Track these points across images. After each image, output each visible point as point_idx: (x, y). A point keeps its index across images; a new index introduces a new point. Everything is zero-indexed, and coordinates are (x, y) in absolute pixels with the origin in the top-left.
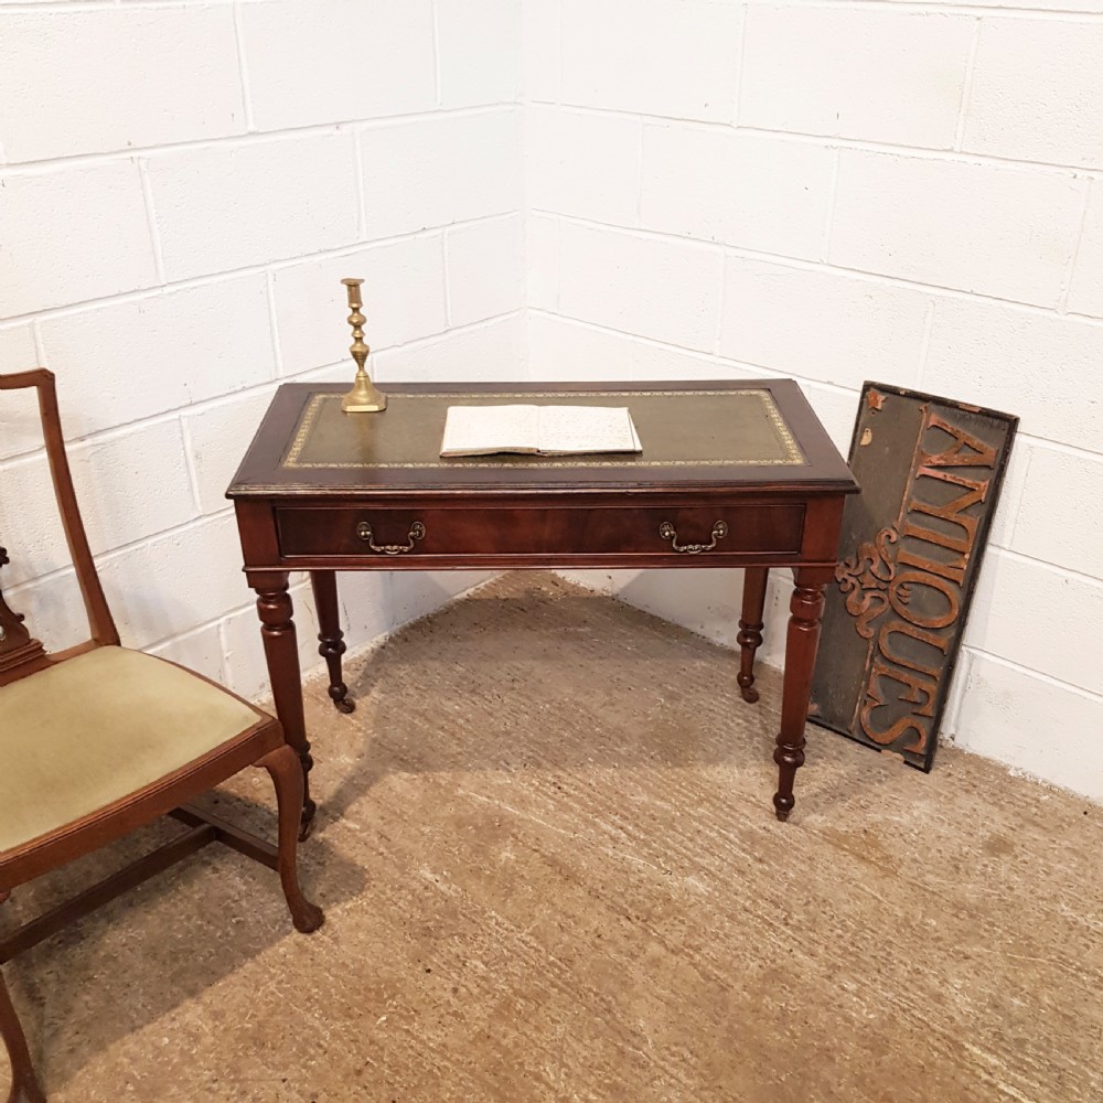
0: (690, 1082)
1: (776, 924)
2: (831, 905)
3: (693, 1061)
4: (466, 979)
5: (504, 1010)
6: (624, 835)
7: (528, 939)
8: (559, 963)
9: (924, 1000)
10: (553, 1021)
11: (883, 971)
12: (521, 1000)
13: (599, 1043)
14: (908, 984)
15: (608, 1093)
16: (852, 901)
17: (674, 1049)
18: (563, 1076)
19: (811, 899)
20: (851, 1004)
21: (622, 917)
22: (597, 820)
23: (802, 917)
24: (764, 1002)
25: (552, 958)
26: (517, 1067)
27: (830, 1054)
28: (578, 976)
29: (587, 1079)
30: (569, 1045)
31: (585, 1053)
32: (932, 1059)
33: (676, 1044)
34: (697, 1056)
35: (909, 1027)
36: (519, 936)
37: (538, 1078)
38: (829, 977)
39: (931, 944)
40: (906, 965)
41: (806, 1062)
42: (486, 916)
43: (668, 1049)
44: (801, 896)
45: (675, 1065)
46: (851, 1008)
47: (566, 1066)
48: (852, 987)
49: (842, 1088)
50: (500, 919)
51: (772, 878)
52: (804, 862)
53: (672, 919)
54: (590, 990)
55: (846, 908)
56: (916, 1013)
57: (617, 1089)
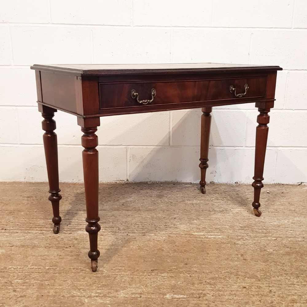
0: (128, 273)
1: (117, 231)
2: (129, 222)
3: (123, 268)
4: (16, 286)
5: (41, 286)
6: (44, 231)
7: (32, 267)
8: (51, 268)
9: (173, 230)
10: (64, 281)
11: (157, 228)
12: (46, 282)
13: (87, 279)
14: (166, 228)
15: (104, 288)
16: (134, 219)
17: (114, 269)
18: (82, 292)
19: (122, 223)
20: (156, 238)
21: (64, 249)
22: (30, 231)
23: (123, 227)
24: (131, 247)
25: (47, 268)
26: (62, 298)
27: (162, 249)
28: (62, 267)
29: (92, 288)
30: (76, 284)
31: (85, 283)
32: (188, 239)
33: (114, 267)
34: (123, 267)
35: (175, 236)
36: (27, 268)
37: (73, 296)
38: (144, 235)
39: (164, 219)
40: (162, 225)
41: (156, 254)
42: (7, 269)
43: (112, 270)
44: (118, 223)
45: (118, 272)
46: (156, 239)
47: (81, 289)
48: (153, 235)
49: (172, 254)
50: (15, 267)
51: (105, 223)
52: (112, 217)
53: (82, 242)
54: (70, 269)
55: (134, 221)
56: (174, 233)
57: (106, 286)
